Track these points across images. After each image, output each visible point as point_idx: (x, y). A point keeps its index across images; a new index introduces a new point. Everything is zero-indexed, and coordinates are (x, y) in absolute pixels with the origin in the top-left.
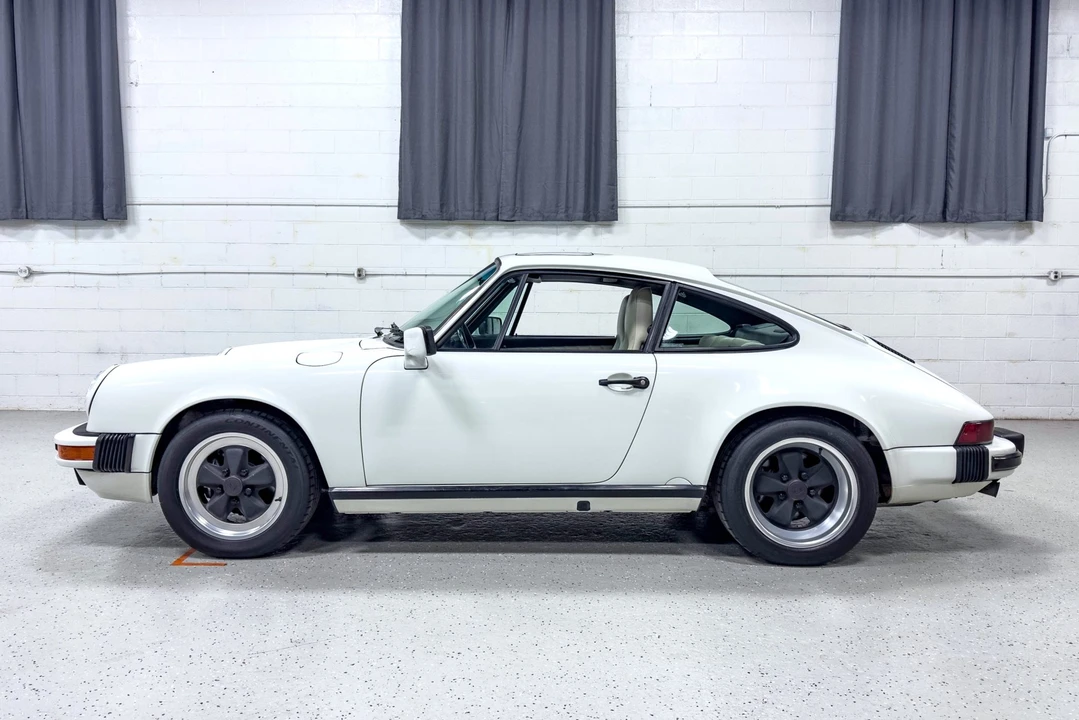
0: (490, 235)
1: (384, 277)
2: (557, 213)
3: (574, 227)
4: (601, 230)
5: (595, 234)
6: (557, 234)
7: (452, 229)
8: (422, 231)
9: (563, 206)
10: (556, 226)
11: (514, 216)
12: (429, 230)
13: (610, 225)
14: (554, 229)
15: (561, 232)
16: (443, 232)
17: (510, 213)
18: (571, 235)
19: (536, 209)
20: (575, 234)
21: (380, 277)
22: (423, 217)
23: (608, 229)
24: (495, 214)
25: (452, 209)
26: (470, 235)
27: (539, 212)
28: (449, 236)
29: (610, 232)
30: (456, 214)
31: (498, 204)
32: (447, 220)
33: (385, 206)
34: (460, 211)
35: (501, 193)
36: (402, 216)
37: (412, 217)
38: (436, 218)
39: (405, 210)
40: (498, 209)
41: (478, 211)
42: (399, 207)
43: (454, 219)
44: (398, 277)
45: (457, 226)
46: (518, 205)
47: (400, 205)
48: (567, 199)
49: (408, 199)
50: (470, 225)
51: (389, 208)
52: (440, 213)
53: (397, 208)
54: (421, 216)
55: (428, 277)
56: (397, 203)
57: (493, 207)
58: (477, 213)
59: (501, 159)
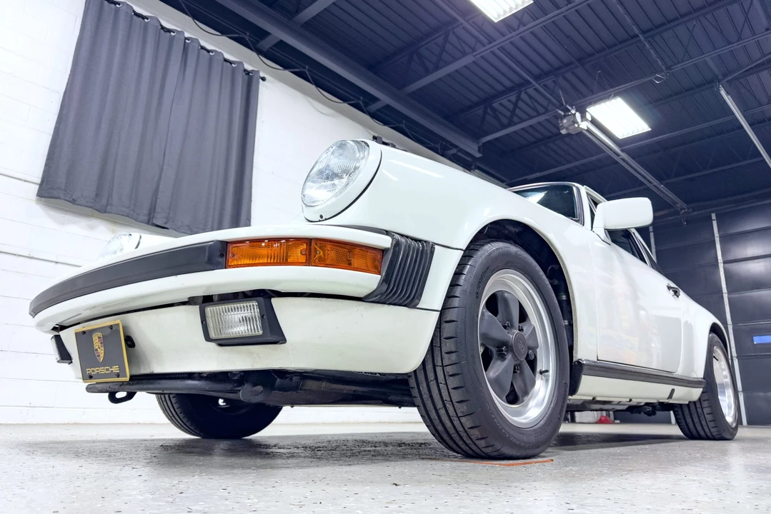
1: (1, 255)
2: (204, 230)
7: (94, 222)
11: (166, 223)
12: (69, 217)
16: (83, 222)
17: (165, 220)
22: (74, 202)
24: (146, 218)
26: (113, 232)
28: (92, 228)
30: (109, 207)
31: (150, 210)
32: (97, 210)
33: (21, 180)
34: (112, 205)
35: (158, 200)
36: (46, 195)
37: (62, 197)
38: (88, 205)
39: (53, 189)
40: (152, 214)
41: (133, 210)
42: (41, 185)
43: (105, 212)
44: (20, 258)
45: (100, 220)
46: (171, 215)
47: (45, 182)
48: (213, 222)
49: (61, 180)
50: (115, 223)
51: (26, 183)
52: (93, 201)
53: (37, 187)
54: (71, 199)
55: (58, 265)
56: (39, 181)
57: (146, 211)
58: (132, 212)
59: (162, 170)
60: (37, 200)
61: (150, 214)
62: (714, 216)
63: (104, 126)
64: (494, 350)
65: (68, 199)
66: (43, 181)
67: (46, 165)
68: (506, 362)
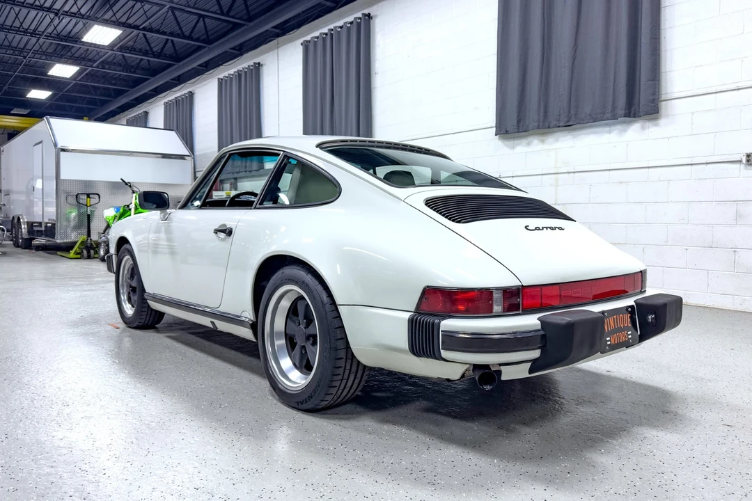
0: (557, 140)
3: (622, 125)
4: (648, 124)
5: (643, 128)
6: (610, 132)
7: (530, 139)
8: (511, 143)
11: (568, 121)
12: (516, 142)
13: (655, 119)
14: (607, 129)
16: (524, 141)
17: (565, 120)
18: (622, 132)
19: (588, 113)
20: (625, 131)
23: (655, 122)
24: (556, 122)
25: (527, 122)
26: (543, 141)
27: (590, 115)
28: (529, 144)
29: (657, 125)
36: (502, 133)
41: (543, 121)
46: (572, 112)
50: (543, 134)
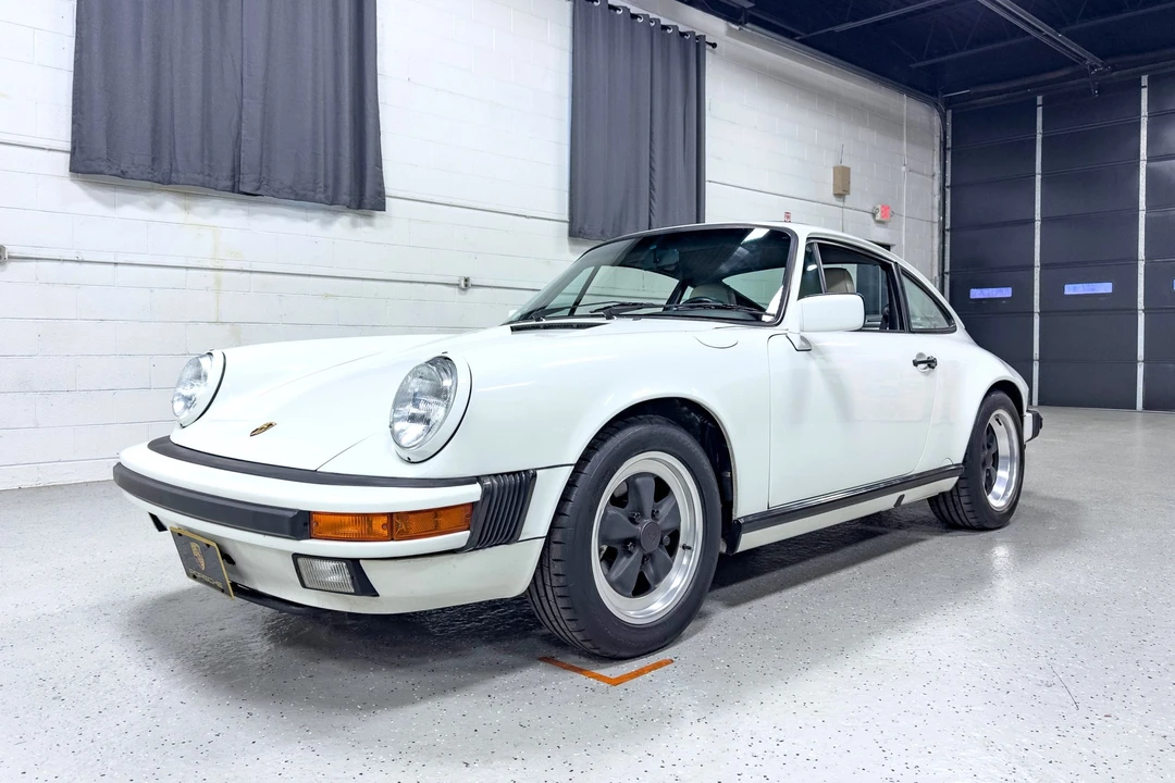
0: (216, 213)
1: (41, 263)
2: (314, 190)
3: (329, 214)
4: (360, 220)
5: (354, 225)
6: (307, 220)
7: (157, 197)
8: (108, 194)
9: (321, 184)
10: (307, 209)
11: (258, 189)
12: (120, 195)
13: (370, 216)
14: (303, 213)
15: (312, 218)
16: (143, 199)
17: (256, 184)
18: (325, 223)
19: (287, 181)
20: (330, 223)
21: (33, 264)
22: (123, 175)
23: (370, 221)
24: (229, 183)
25: (166, 167)
26: (186, 208)
27: (290, 188)
28: (154, 207)
29: (371, 225)
30: (173, 175)
31: (233, 170)
32: (159, 182)
33: (44, 149)
34: (177, 171)
35: (243, 155)
36: (83, 169)
37: (106, 171)
38: (145, 177)
39: (91, 160)
40: (237, 176)
41: (209, 175)
42: (73, 153)
43: (170, 183)
44: (66, 264)
45: (165, 194)
46: (264, 175)
47: (77, 150)
48: (326, 175)
49: (99, 144)
50: (186, 194)
51: (51, 153)
52: (149, 170)
53: (69, 155)
54: (119, 172)
55: (119, 267)
56: (68, 147)
57: (227, 173)
58: (207, 178)
59: (241, 108)
60: (71, 176)
61: (234, 176)
62: (1145, 80)
63: (146, 49)
64: (619, 548)
65: (114, 172)
66: (74, 148)
67: (74, 122)
68: (632, 558)
